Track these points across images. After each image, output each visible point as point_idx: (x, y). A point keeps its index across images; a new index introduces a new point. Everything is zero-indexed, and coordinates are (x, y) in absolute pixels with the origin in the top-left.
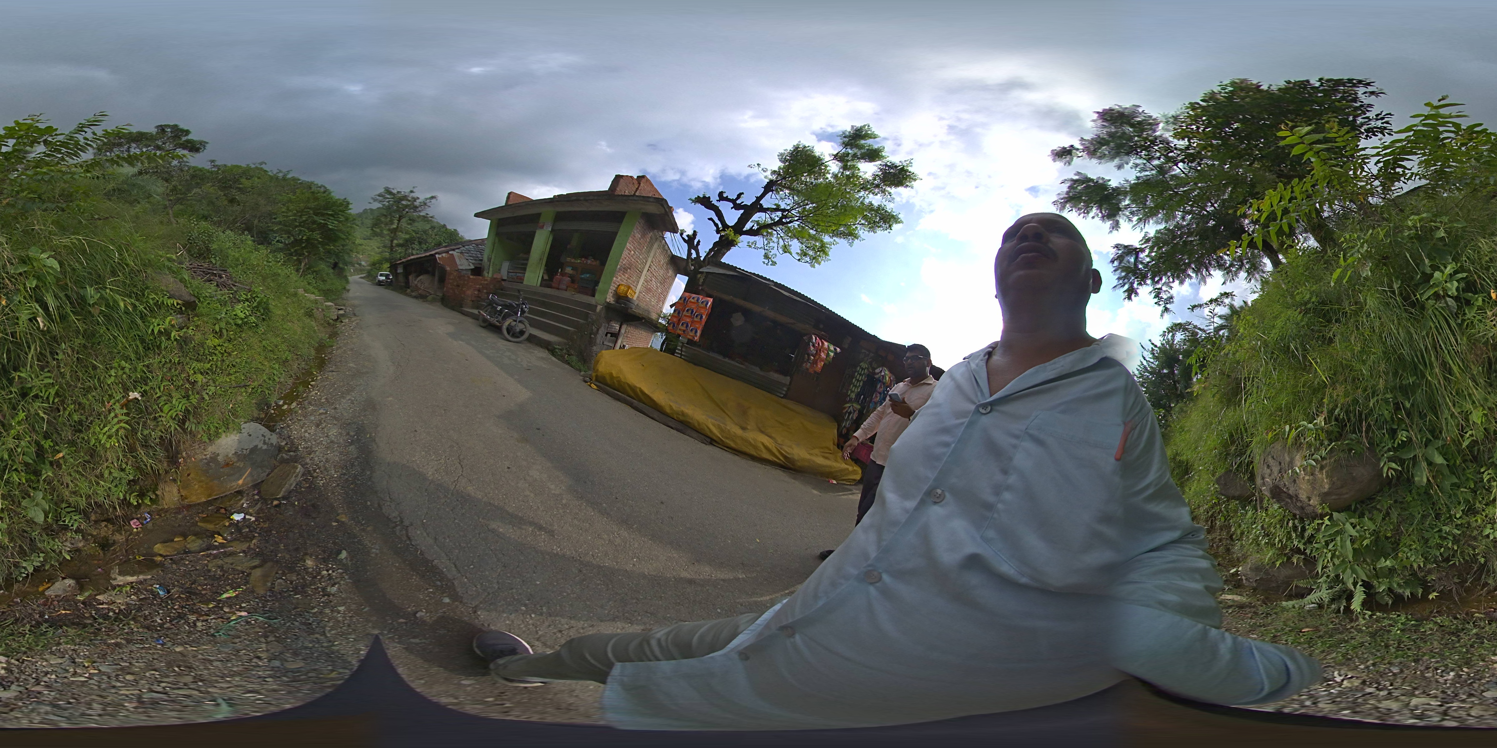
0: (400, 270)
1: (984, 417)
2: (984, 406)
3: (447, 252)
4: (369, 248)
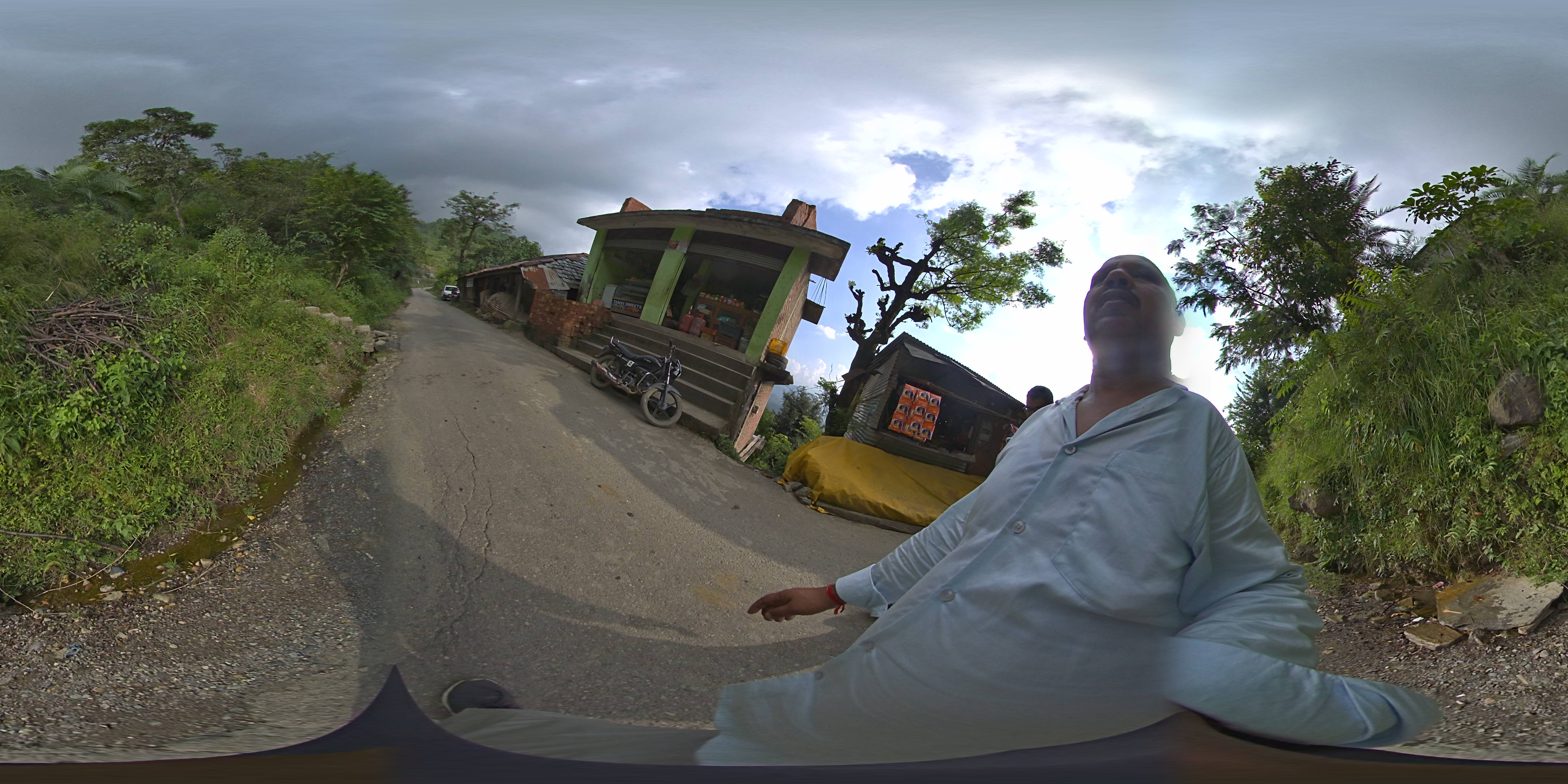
0: (470, 285)
1: (1070, 458)
2: (1070, 447)
3: (536, 265)
4: (439, 260)
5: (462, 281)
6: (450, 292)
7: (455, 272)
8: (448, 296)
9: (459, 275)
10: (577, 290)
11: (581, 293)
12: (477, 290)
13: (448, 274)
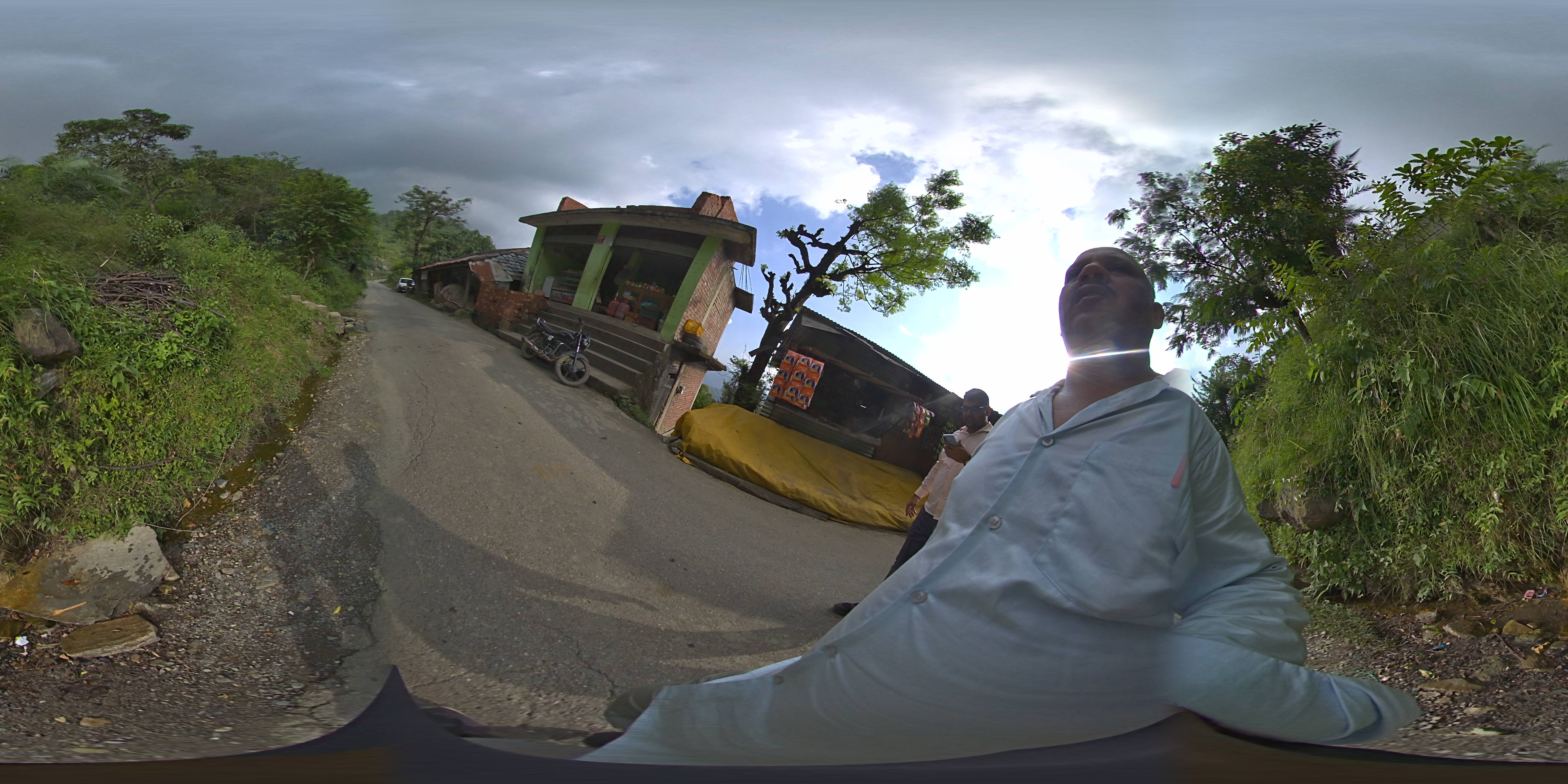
0: (424, 277)
1: (1046, 450)
2: (1047, 439)
3: (482, 260)
4: (392, 252)
5: (417, 274)
6: (405, 285)
7: (410, 265)
8: (403, 288)
9: (414, 268)
10: (520, 282)
11: (524, 284)
12: (431, 282)
13: (402, 267)
